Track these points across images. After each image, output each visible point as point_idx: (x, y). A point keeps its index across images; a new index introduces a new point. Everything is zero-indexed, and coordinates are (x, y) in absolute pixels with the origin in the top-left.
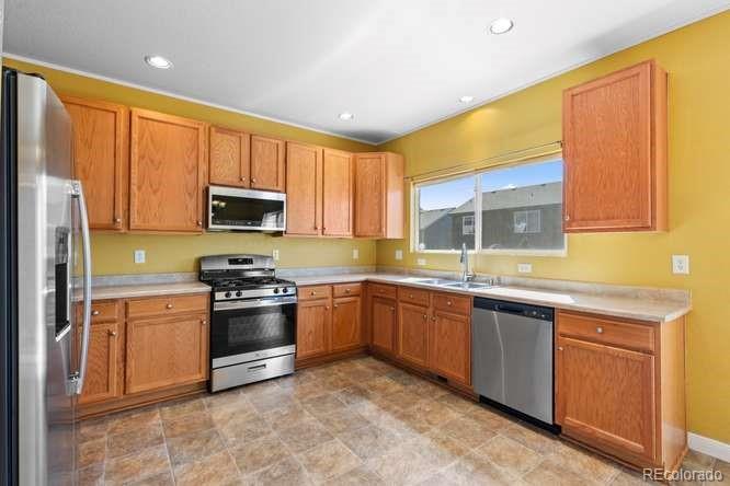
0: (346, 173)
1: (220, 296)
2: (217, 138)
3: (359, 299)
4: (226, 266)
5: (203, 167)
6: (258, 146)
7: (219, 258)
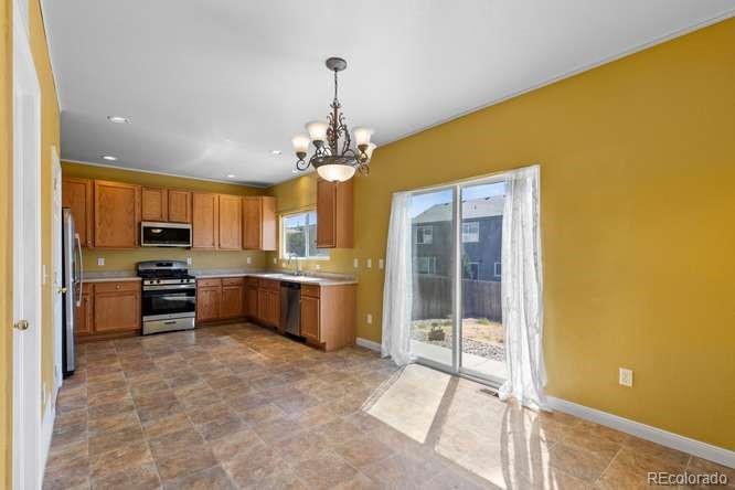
0: (236, 209)
1: (146, 283)
2: (147, 193)
3: (241, 288)
4: (155, 268)
5: (138, 211)
6: (174, 196)
7: (151, 262)
